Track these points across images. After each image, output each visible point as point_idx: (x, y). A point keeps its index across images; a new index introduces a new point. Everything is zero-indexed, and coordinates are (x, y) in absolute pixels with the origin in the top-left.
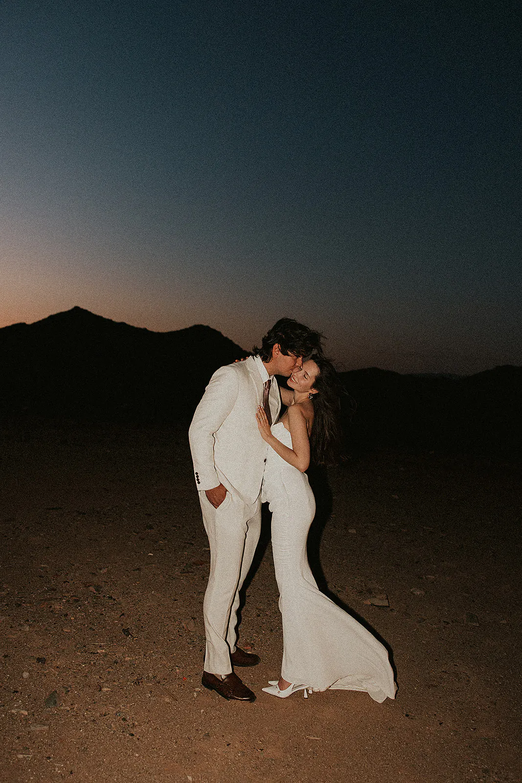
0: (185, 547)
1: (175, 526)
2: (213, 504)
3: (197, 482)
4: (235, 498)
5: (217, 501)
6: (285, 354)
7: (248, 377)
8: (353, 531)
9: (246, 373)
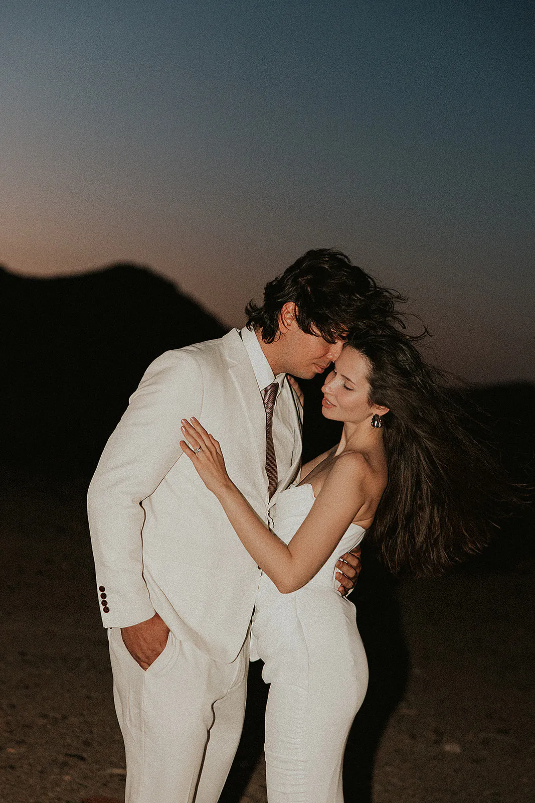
0: (65, 764)
1: (45, 716)
2: (137, 659)
3: (102, 607)
4: (188, 647)
5: (149, 653)
6: (307, 330)
7: (226, 380)
8: (451, 748)
9: (220, 365)
